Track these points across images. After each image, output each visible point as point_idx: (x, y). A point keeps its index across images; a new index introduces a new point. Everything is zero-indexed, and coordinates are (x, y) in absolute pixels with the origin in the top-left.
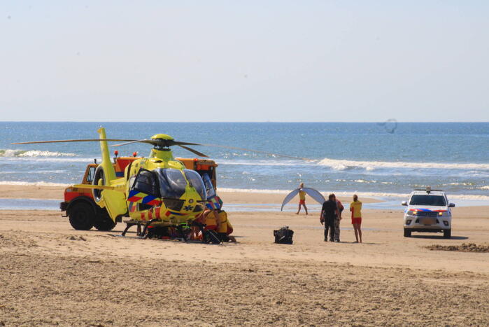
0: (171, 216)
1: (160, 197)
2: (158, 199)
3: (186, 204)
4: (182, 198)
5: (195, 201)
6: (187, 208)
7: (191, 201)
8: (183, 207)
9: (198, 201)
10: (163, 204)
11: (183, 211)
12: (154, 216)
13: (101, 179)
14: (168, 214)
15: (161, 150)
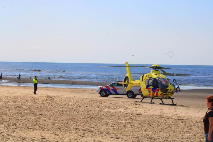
0: (162, 95)
1: (159, 88)
2: (157, 89)
3: (169, 91)
4: (168, 88)
5: (172, 90)
7: (171, 90)
8: (168, 92)
9: (173, 90)
10: (160, 91)
11: (167, 93)
12: (155, 95)
13: (127, 81)
15: (156, 70)
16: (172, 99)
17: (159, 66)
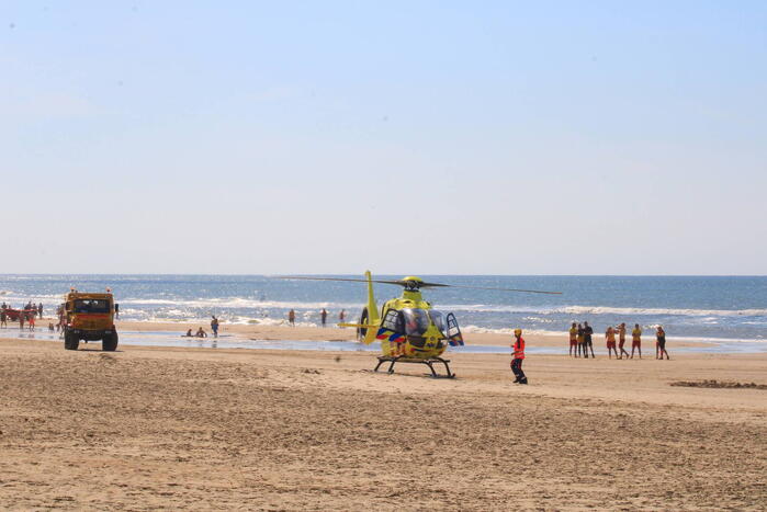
0: (416, 352)
2: (403, 337)
3: (428, 341)
4: (424, 336)
5: (437, 338)
6: (429, 345)
7: (433, 338)
8: (426, 345)
9: (439, 339)
10: (408, 342)
11: (425, 348)
13: (366, 319)
14: (413, 350)
15: (411, 291)
16: (446, 362)
17: (421, 280)
